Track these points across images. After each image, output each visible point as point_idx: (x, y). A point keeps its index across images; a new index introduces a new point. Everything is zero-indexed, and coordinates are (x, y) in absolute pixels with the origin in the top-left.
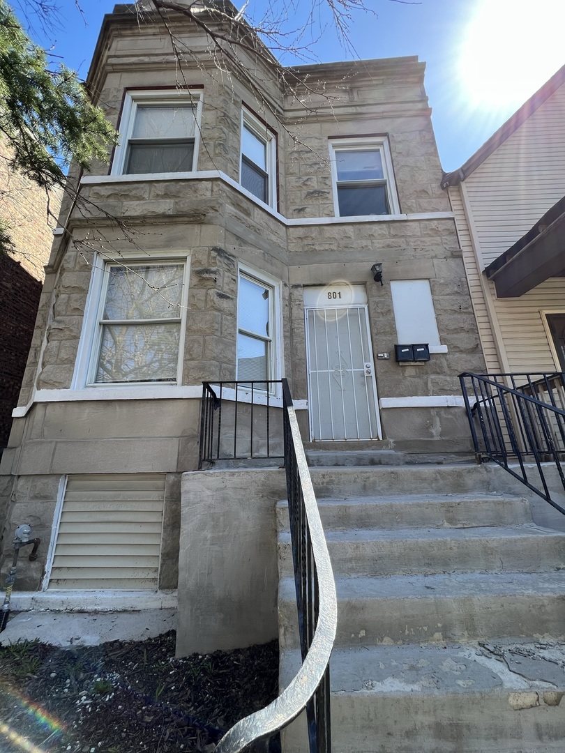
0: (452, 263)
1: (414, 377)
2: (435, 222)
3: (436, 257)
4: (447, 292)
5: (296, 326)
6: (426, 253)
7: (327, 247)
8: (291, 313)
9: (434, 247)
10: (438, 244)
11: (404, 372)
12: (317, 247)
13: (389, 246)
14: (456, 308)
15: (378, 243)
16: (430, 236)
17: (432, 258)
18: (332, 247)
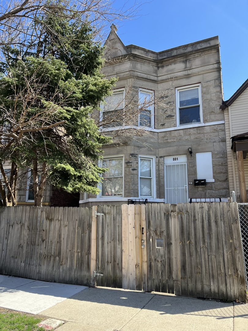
0: (221, 144)
1: (201, 191)
2: (216, 126)
3: (215, 142)
4: (218, 157)
5: (161, 172)
6: (211, 140)
7: (172, 140)
8: (159, 167)
9: (214, 138)
10: (216, 136)
11: (198, 189)
12: (169, 141)
13: (196, 138)
14: (220, 164)
15: (192, 137)
16: (214, 132)
17: (214, 142)
18: (174, 140)
